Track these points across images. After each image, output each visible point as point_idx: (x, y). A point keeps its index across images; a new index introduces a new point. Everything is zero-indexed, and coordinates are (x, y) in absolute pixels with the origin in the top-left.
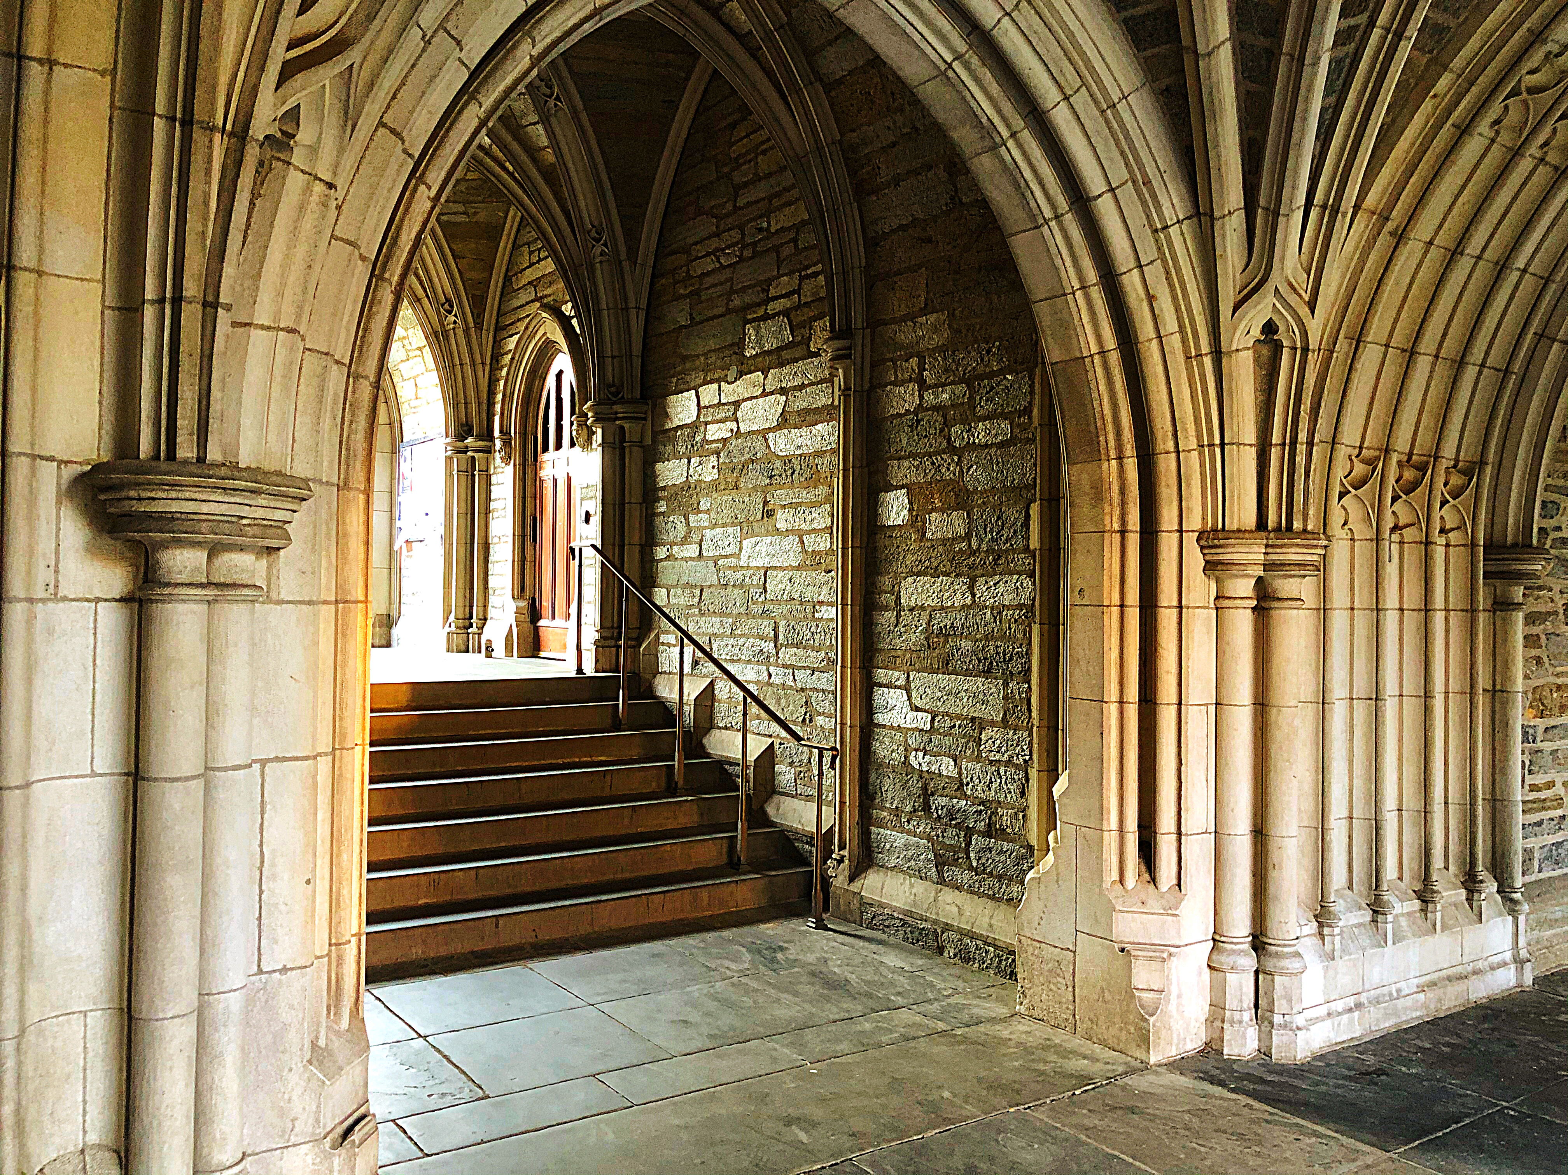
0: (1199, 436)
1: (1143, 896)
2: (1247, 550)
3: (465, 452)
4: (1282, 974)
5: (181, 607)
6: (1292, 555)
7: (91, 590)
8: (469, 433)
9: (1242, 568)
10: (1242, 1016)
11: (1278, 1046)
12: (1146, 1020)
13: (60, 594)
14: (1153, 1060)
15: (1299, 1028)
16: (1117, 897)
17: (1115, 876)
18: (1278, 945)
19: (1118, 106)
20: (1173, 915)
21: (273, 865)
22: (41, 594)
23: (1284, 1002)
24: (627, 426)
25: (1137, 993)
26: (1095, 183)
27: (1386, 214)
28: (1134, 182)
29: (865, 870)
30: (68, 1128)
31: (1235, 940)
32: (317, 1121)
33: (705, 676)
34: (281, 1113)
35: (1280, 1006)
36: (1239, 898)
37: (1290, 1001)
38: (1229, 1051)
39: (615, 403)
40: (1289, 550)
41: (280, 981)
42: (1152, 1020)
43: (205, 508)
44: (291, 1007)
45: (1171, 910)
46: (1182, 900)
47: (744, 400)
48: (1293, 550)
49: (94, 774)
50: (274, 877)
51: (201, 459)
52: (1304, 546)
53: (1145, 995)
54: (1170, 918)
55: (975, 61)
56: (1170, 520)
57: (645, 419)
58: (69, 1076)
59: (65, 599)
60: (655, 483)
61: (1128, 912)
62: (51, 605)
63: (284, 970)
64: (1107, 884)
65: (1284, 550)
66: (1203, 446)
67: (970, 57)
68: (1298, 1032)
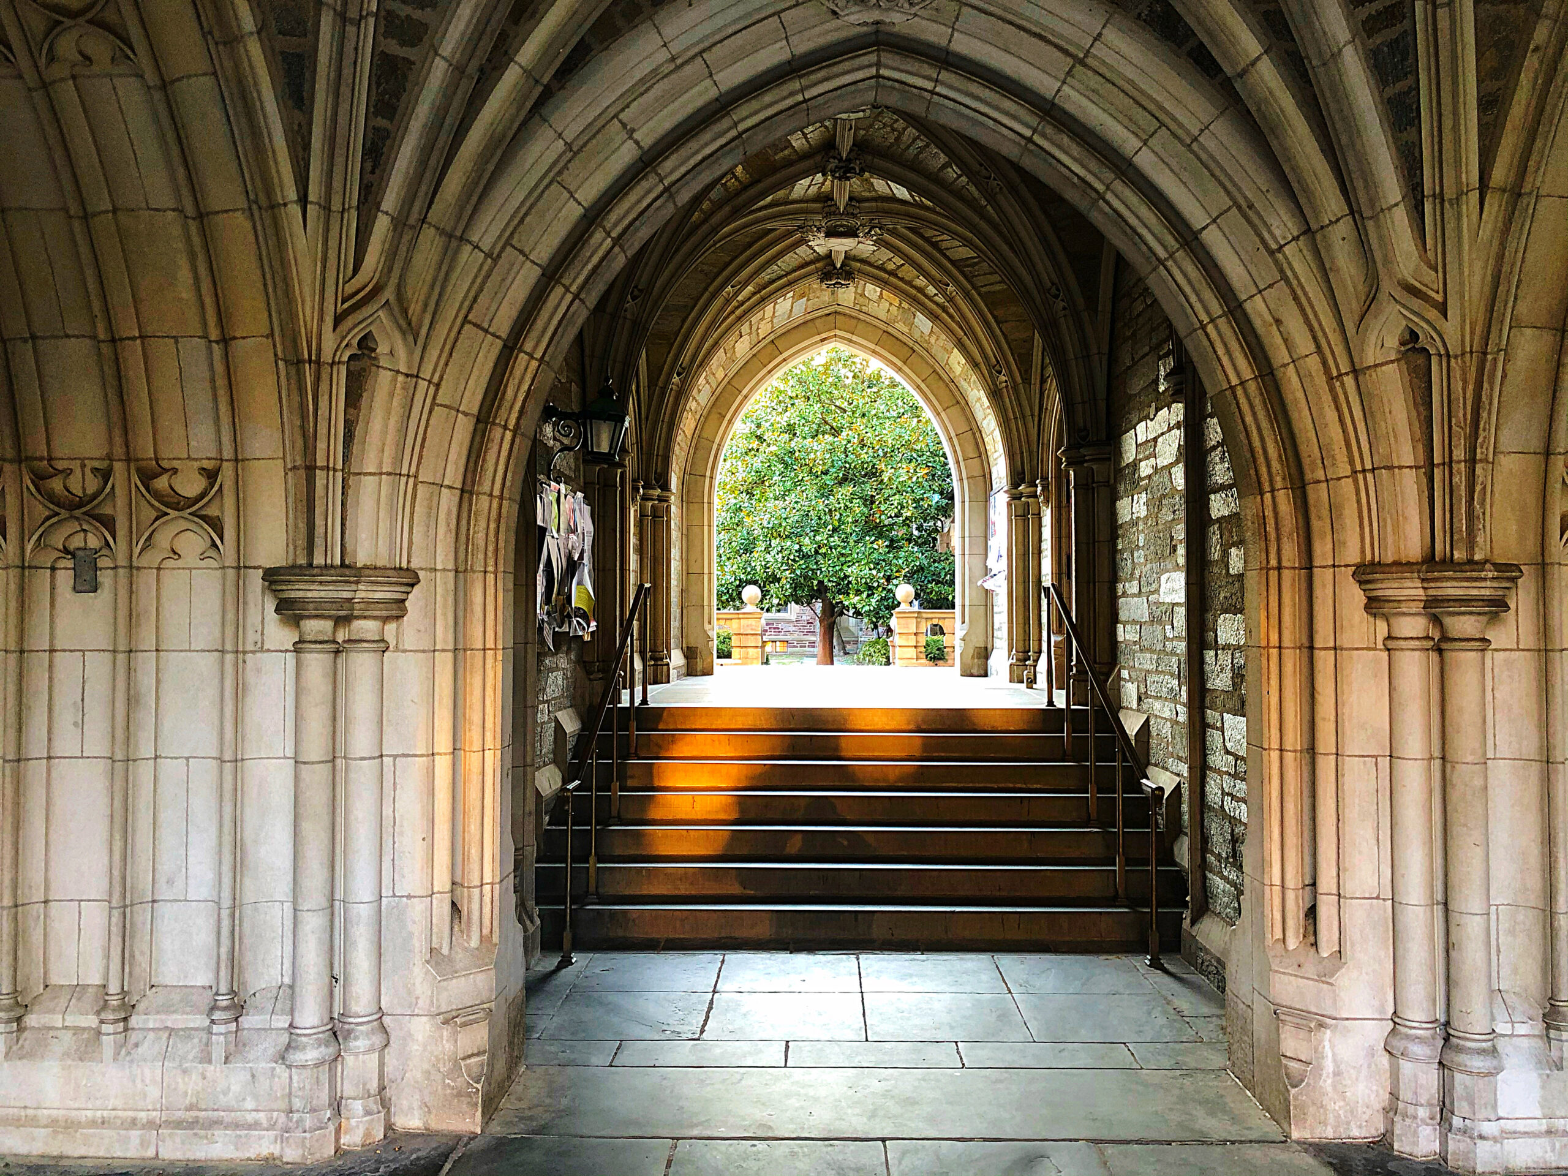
0: (1351, 462)
1: (1302, 960)
2: (1396, 585)
3: (1020, 498)
4: (1461, 1071)
5: (308, 656)
6: (1452, 589)
7: (282, 644)
8: (1023, 481)
9: (1396, 605)
10: (1416, 1110)
11: (1454, 1153)
12: (1288, 1091)
13: (265, 648)
14: (1295, 1135)
15: (1481, 1137)
16: (1275, 956)
17: (1278, 935)
18: (1459, 1038)
19: (1200, 139)
20: (1328, 983)
21: (401, 826)
22: (252, 648)
23: (1465, 1104)
24: (1094, 467)
25: (1284, 1061)
26: (1197, 217)
27: (1517, 190)
28: (1239, 208)
29: (1202, 915)
30: (272, 972)
31: (1408, 1023)
32: (432, 1002)
33: (1144, 713)
34: (410, 992)
35: (1461, 1107)
36: (1414, 975)
37: (1472, 1104)
38: (1400, 1146)
39: (1082, 446)
40: (1444, 584)
41: (407, 904)
42: (1293, 1091)
43: (309, 594)
44: (414, 922)
45: (1325, 977)
46: (1340, 968)
47: (1159, 436)
48: (1449, 584)
49: (285, 758)
50: (401, 834)
51: (310, 565)
52: (1468, 579)
53: (1292, 1064)
54: (1325, 986)
55: (1049, 130)
56: (1324, 554)
57: (1109, 459)
58: (274, 938)
59: (268, 651)
60: (1116, 521)
61: (1284, 973)
62: (258, 655)
63: (409, 897)
64: (1269, 942)
65: (1439, 584)
66: (1356, 472)
67: (1044, 127)
68: (1478, 1141)
